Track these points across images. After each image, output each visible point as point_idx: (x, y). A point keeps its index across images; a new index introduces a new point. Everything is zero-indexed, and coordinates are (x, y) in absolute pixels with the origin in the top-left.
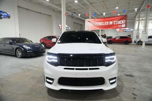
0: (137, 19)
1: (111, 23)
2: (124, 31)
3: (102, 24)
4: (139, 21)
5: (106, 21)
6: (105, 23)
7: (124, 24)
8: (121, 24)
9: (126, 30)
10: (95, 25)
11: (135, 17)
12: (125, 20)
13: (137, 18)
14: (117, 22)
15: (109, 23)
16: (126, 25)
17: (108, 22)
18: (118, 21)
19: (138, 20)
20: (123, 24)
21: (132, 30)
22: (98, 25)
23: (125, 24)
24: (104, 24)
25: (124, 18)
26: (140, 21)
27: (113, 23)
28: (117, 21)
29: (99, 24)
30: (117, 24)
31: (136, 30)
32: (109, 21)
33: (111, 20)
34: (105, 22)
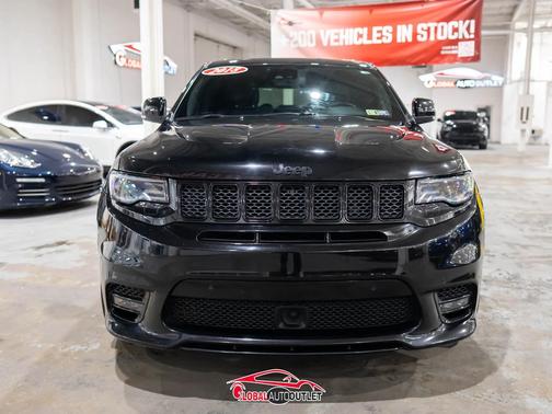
0: (520, 25)
1: (404, 33)
2: (460, 84)
3: (360, 36)
4: (529, 32)
5: (383, 22)
6: (375, 35)
7: (470, 40)
8: (455, 42)
9: (467, 83)
10: (325, 44)
11: (512, 14)
12: (473, 22)
13: (519, 20)
14: (436, 28)
15: (394, 33)
16: (478, 47)
17: (390, 28)
18: (438, 22)
19: (524, 30)
20: (464, 39)
21: (497, 80)
22: (336, 41)
23: (473, 42)
24: (370, 37)
25: (468, 11)
26: (537, 37)
27: (415, 35)
28: (432, 25)
29: (342, 37)
30: (432, 38)
31: (519, 81)
32: (394, 22)
33: (405, 20)
34: (375, 29)
